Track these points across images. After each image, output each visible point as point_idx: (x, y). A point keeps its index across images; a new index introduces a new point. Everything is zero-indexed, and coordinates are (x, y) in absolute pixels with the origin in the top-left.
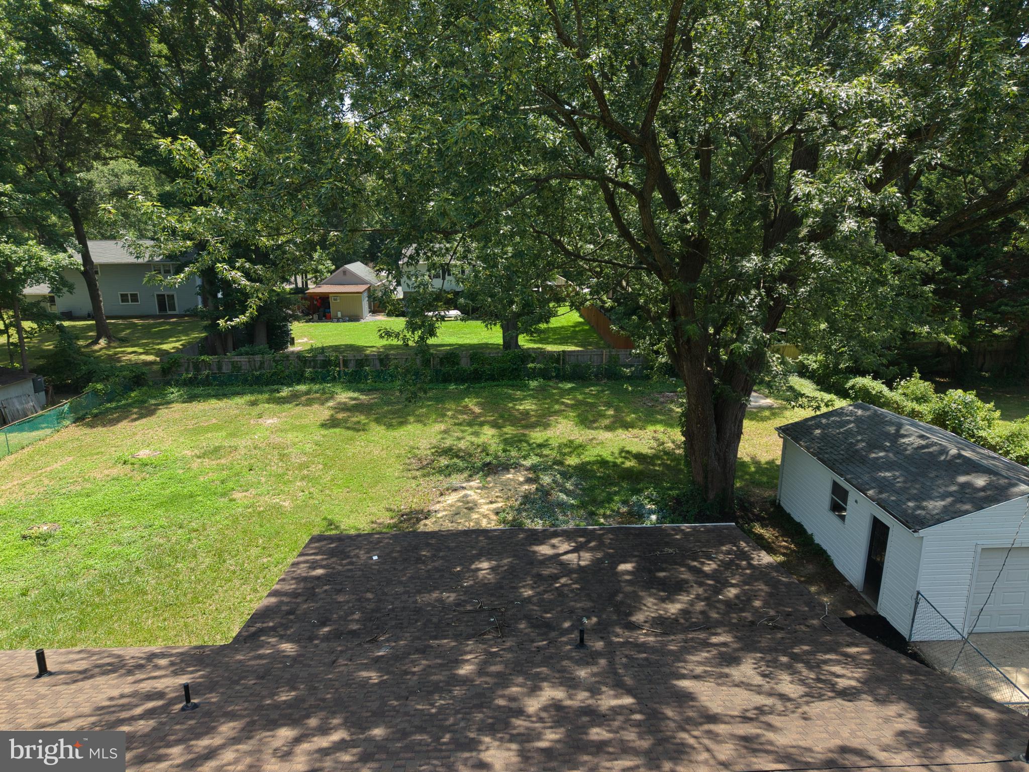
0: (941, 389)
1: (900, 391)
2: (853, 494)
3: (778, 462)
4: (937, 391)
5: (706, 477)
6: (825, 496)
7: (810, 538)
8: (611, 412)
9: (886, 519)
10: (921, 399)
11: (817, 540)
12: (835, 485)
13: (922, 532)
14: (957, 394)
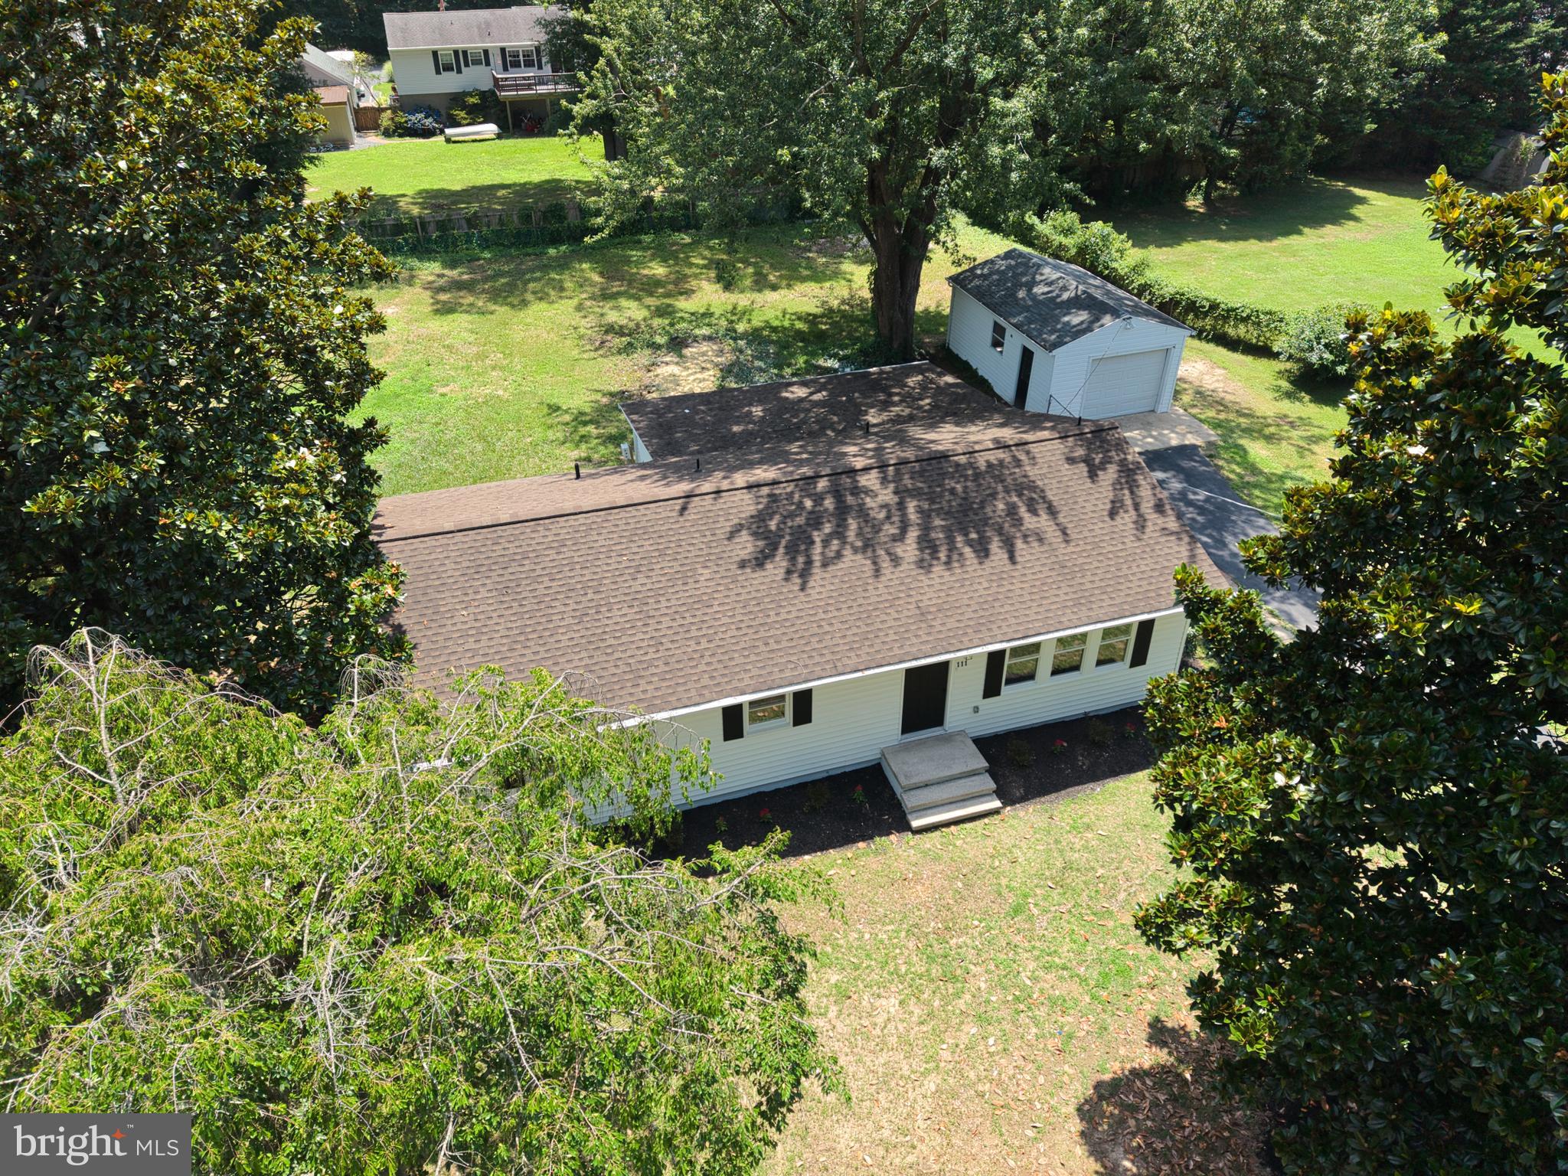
0: (1085, 220)
1: (1050, 223)
2: (1010, 330)
3: (947, 312)
4: (1082, 222)
5: (891, 329)
6: (988, 334)
7: (975, 372)
8: (751, 270)
9: (1032, 345)
10: (1068, 232)
11: (980, 373)
12: (996, 325)
13: (1054, 352)
14: (1098, 226)
